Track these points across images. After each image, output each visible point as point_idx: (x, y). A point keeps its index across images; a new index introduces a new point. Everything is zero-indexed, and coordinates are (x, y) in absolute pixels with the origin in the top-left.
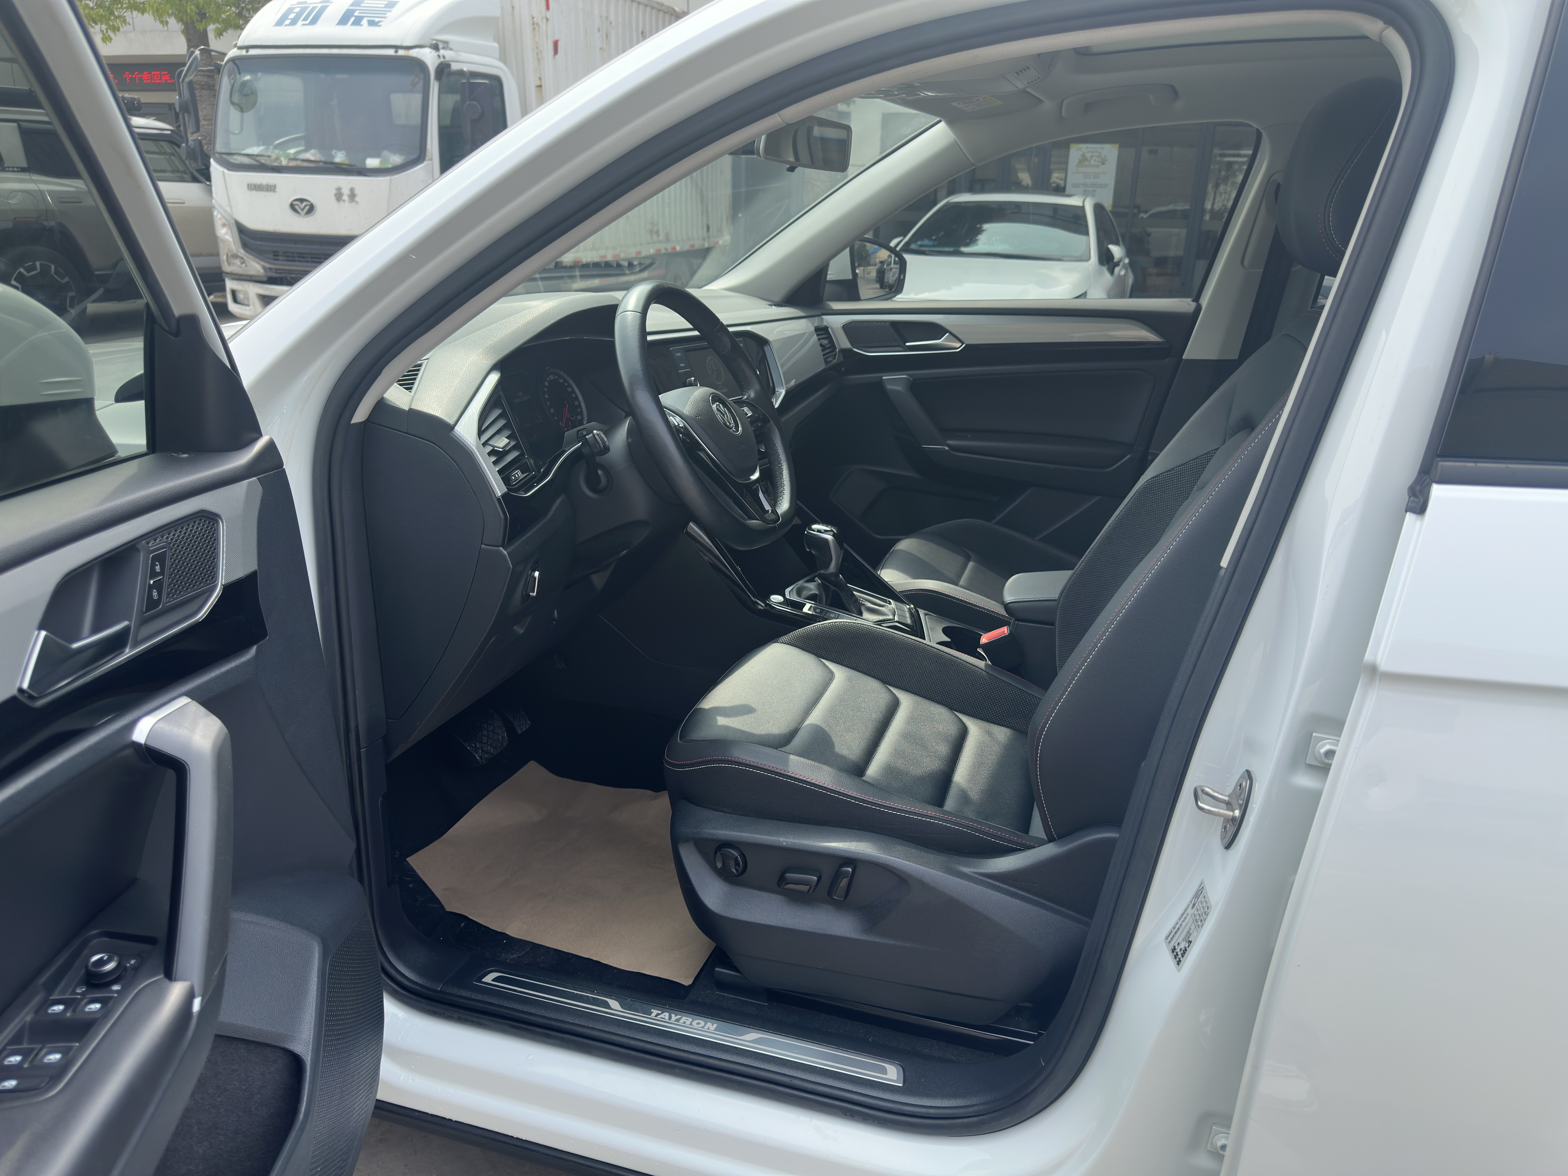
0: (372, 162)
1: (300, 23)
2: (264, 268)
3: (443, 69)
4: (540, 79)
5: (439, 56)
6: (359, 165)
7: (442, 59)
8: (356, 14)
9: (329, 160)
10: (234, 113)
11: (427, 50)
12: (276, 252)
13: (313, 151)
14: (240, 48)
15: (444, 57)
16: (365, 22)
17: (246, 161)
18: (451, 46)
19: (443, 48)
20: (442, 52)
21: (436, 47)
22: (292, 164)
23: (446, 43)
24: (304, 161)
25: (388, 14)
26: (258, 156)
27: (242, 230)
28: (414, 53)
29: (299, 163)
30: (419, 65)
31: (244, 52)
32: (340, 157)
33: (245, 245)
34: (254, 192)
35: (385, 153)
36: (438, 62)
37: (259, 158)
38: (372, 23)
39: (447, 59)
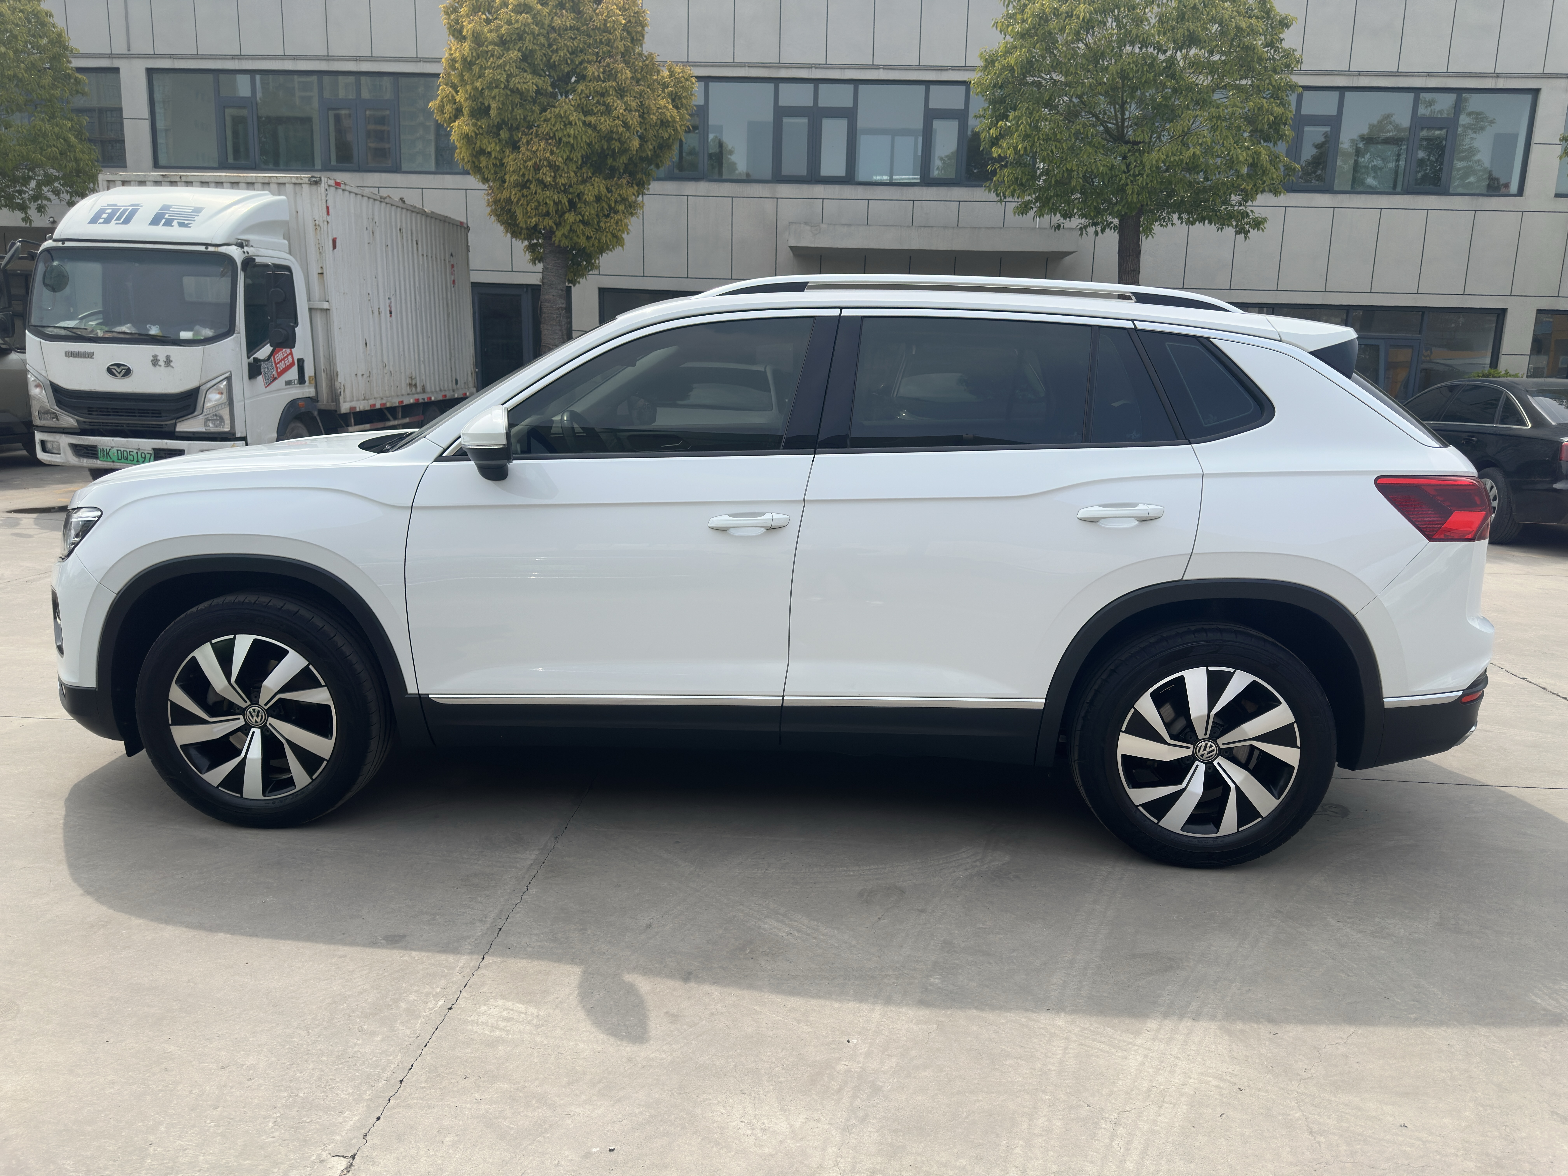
0: (185, 335)
1: (113, 222)
2: (78, 421)
3: (249, 263)
4: (322, 268)
5: (244, 252)
6: (173, 337)
7: (246, 254)
8: (167, 216)
9: (143, 332)
10: (47, 293)
11: (234, 248)
12: (89, 408)
13: (129, 325)
14: (55, 240)
15: (248, 253)
16: (175, 223)
17: (63, 332)
18: (251, 243)
19: (246, 246)
20: (246, 249)
21: (241, 245)
22: (108, 335)
23: (248, 241)
24: (119, 333)
25: (196, 218)
26: (73, 328)
27: (57, 391)
28: (222, 249)
29: (115, 335)
30: (228, 259)
31: (60, 244)
32: (154, 331)
33: (59, 403)
34: (71, 358)
35: (197, 327)
36: (243, 257)
37: (74, 331)
38: (181, 225)
39: (250, 254)
